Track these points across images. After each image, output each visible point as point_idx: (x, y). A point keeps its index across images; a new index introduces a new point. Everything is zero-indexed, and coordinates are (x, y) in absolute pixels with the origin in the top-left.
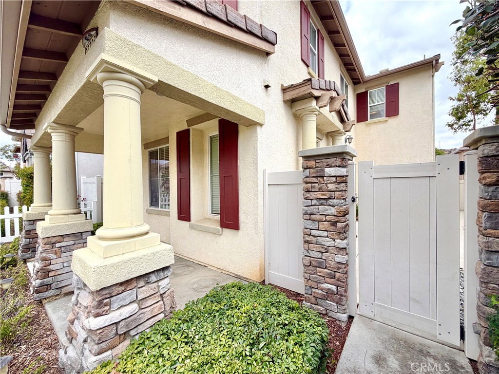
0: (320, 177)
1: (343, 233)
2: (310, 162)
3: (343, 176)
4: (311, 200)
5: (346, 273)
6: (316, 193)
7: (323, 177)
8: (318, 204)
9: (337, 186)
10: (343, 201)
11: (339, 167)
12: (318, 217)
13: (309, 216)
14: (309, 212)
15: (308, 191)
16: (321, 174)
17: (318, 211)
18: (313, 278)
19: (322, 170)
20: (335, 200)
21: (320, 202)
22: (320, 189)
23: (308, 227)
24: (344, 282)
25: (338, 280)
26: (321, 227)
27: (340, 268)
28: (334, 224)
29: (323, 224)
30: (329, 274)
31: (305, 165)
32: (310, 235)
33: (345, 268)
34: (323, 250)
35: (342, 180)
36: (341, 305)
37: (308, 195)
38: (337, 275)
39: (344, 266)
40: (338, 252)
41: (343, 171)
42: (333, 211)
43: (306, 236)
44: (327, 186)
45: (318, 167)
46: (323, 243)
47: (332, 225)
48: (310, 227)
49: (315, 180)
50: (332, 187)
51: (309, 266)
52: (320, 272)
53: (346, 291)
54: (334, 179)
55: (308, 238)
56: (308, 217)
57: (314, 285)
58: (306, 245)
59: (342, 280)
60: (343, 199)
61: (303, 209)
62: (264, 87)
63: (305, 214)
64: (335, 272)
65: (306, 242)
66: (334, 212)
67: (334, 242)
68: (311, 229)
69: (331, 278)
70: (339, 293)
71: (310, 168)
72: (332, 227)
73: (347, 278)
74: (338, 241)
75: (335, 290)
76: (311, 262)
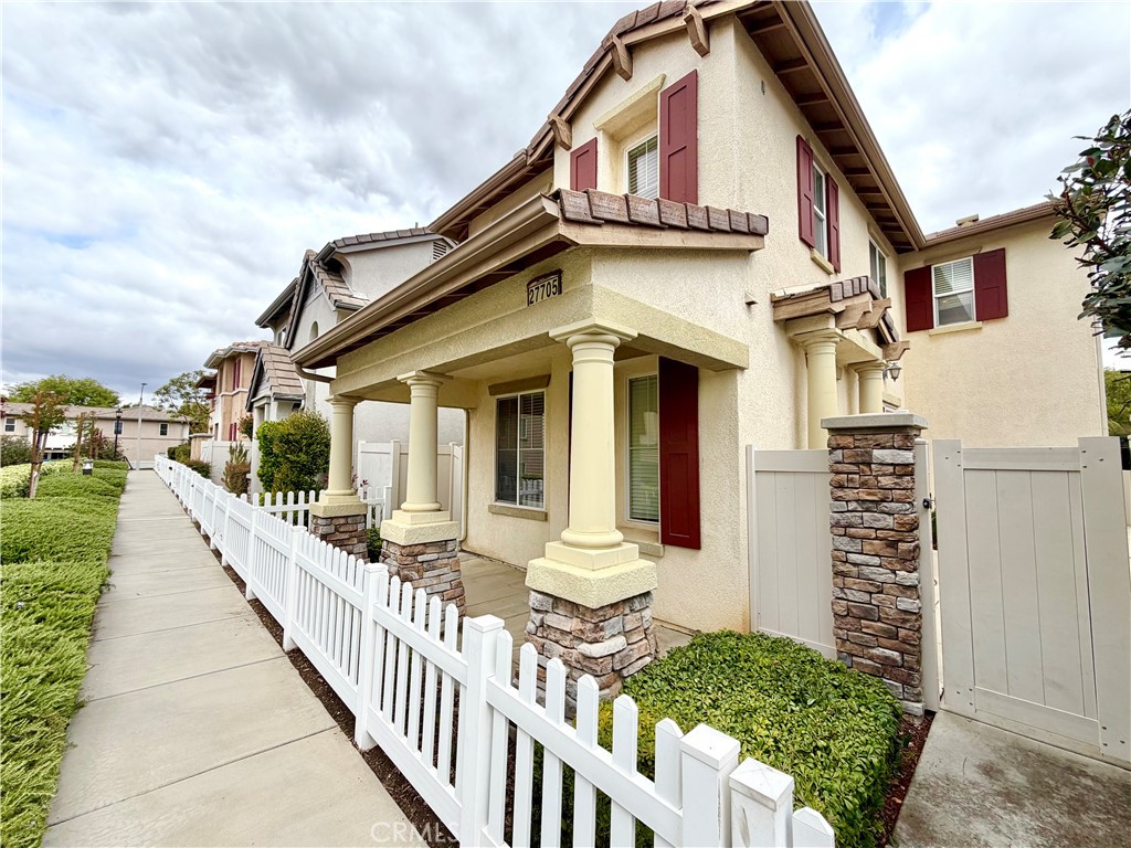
0: (863, 463)
1: (911, 560)
2: (844, 438)
3: (908, 465)
4: (847, 502)
5: (918, 630)
6: (856, 491)
7: (869, 464)
8: (860, 509)
9: (896, 481)
10: (908, 506)
11: (899, 449)
12: (862, 532)
13: (842, 528)
14: (843, 523)
15: (841, 487)
16: (867, 459)
17: (860, 521)
18: (853, 637)
19: (866, 452)
20: (892, 504)
21: (865, 506)
22: (864, 485)
23: (842, 547)
24: (914, 646)
25: (904, 642)
26: (867, 548)
27: (908, 621)
28: (893, 544)
29: (871, 544)
30: (884, 631)
31: (834, 443)
32: (846, 562)
33: (916, 620)
34: (871, 589)
35: (906, 470)
36: (912, 686)
37: (840, 493)
38: (902, 633)
39: (914, 617)
40: (901, 592)
41: (907, 457)
42: (889, 521)
43: (839, 563)
44: (876, 479)
45: (859, 447)
46: (872, 576)
47: (888, 546)
48: (847, 549)
49: (854, 468)
50: (886, 481)
51: (846, 616)
52: (868, 628)
53: (919, 662)
54: (891, 469)
55: (842, 568)
56: (842, 531)
57: (856, 650)
58: (839, 580)
59: (913, 642)
60: (909, 503)
61: (832, 518)
62: (745, 305)
63: (836, 525)
64: (897, 627)
65: (837, 574)
66: (891, 524)
67: (893, 576)
68: (847, 552)
69: (890, 638)
70: (906, 664)
71: (843, 448)
72: (889, 550)
73: (920, 639)
74: (902, 573)
75: (899, 659)
76: (848, 609)
